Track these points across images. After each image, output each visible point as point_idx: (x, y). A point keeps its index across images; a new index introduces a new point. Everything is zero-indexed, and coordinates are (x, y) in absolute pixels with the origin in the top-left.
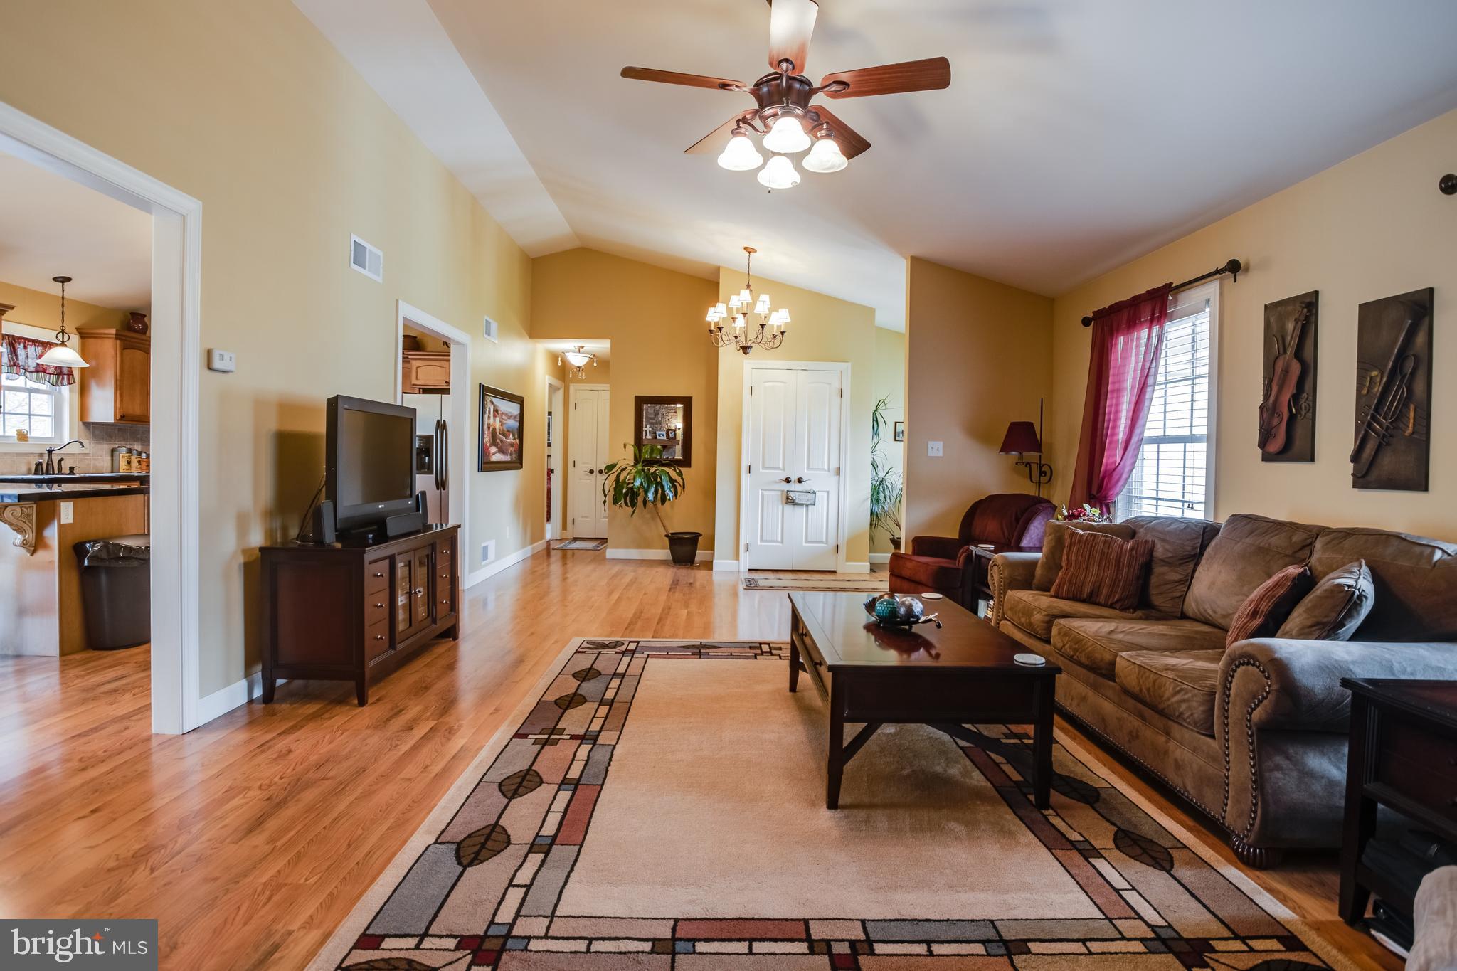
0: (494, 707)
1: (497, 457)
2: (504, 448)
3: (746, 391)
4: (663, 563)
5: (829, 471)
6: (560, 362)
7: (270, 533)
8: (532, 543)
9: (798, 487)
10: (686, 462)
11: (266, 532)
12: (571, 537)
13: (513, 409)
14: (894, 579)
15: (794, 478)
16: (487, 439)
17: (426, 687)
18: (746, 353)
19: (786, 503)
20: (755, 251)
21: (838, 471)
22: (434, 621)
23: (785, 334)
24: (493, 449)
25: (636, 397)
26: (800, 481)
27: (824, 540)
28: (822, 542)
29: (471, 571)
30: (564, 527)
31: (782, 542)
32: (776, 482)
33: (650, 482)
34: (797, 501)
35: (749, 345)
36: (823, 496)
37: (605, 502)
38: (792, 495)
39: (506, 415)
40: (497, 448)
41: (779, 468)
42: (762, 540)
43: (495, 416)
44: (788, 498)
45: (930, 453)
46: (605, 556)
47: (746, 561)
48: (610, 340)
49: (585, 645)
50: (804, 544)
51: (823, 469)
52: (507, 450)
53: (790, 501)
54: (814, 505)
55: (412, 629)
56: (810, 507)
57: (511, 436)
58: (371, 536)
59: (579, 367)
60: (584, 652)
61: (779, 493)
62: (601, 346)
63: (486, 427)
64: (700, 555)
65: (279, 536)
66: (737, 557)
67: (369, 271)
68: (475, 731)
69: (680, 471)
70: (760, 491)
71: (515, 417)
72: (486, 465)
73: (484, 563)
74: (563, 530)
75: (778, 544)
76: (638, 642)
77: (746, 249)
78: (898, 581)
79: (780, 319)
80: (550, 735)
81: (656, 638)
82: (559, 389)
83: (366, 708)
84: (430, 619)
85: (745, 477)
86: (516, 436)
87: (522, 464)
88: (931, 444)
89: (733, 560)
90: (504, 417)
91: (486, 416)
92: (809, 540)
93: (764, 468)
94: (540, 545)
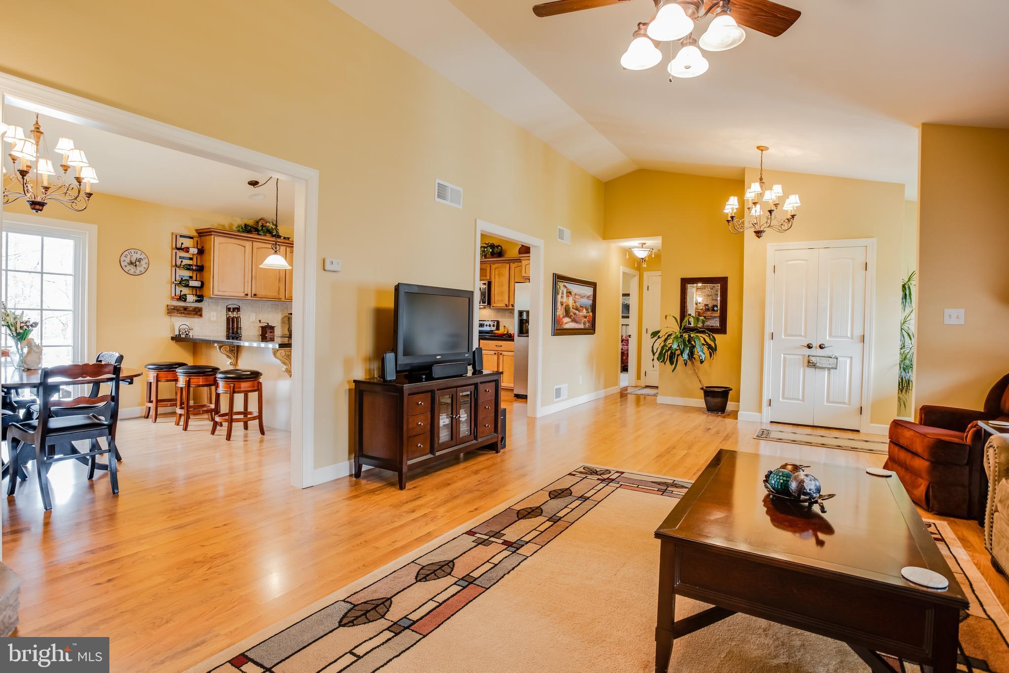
0: (476, 507)
1: (569, 324)
2: (577, 319)
3: (769, 270)
4: (699, 410)
5: (852, 338)
6: (628, 256)
7: (369, 371)
8: (606, 387)
9: (820, 352)
10: (722, 330)
11: (366, 370)
12: (644, 385)
13: (589, 291)
14: (892, 445)
15: (815, 344)
16: (560, 312)
17: (448, 484)
18: (759, 237)
19: (808, 366)
20: (767, 148)
21: (863, 339)
22: (476, 438)
23: (795, 217)
24: (566, 320)
25: (681, 279)
26: (821, 347)
27: (847, 401)
28: (844, 403)
29: (543, 405)
30: (639, 377)
31: (803, 401)
32: (798, 348)
33: (685, 345)
34: (818, 365)
35: (762, 229)
36: (846, 362)
37: (653, 360)
38: (813, 359)
39: (579, 295)
40: (571, 318)
41: (801, 336)
42: (783, 397)
43: (568, 296)
44: (809, 362)
45: (947, 321)
46: (656, 402)
47: (768, 415)
48: (661, 237)
49: (582, 470)
50: (825, 404)
51: (847, 337)
52: (581, 320)
53: (811, 364)
54: (836, 369)
55: (454, 442)
56: (832, 371)
57: (584, 311)
58: (424, 377)
59: (642, 259)
60: (574, 475)
61: (801, 357)
62: (654, 242)
63: (559, 304)
64: (730, 406)
65: (376, 373)
66: (760, 410)
67: (451, 201)
68: (447, 523)
69: (713, 336)
70: (782, 355)
71: (588, 297)
72: (559, 331)
73: (555, 400)
74: (637, 379)
75: (799, 402)
76: (622, 473)
77: (758, 148)
78: (896, 449)
79: (792, 203)
80: (490, 537)
81: (642, 471)
82: (635, 276)
83: (403, 491)
84: (472, 435)
85: (768, 344)
86: (590, 310)
87: (595, 331)
88: (947, 311)
89: (757, 412)
90: (577, 297)
91: (559, 296)
92: (831, 399)
93: (786, 335)
94: (615, 390)
